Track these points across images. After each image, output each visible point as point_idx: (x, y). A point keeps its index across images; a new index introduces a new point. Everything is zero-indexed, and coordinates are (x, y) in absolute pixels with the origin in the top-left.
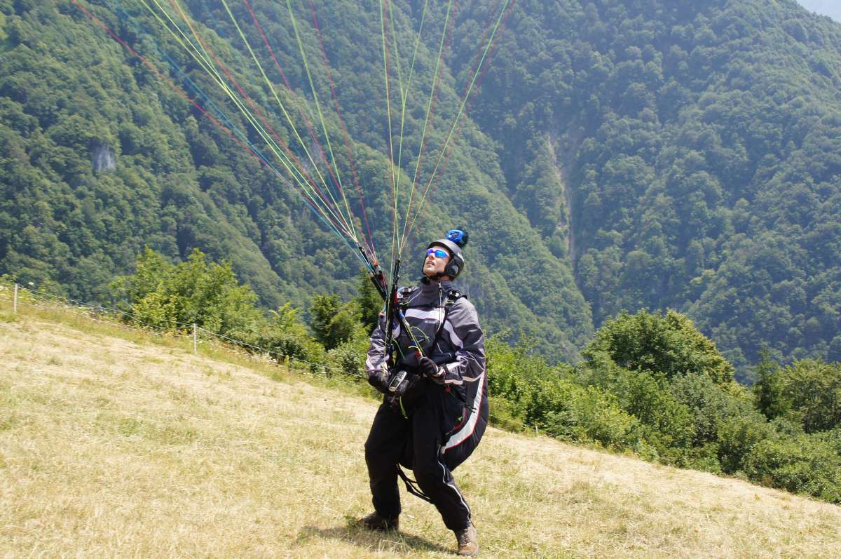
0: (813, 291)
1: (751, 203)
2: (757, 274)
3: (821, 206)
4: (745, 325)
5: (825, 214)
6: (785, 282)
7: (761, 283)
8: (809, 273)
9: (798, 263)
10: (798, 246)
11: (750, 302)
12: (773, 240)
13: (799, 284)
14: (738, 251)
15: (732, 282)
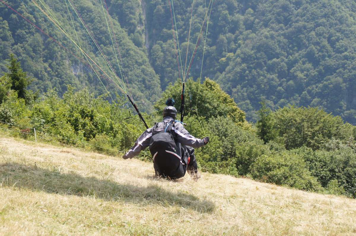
0: (291, 65)
1: (255, 11)
2: (258, 55)
3: (295, 12)
4: (252, 86)
5: (298, 17)
6: (275, 60)
7: (261, 60)
8: (289, 54)
9: (283, 48)
10: (282, 37)
11: (254, 72)
12: (268, 34)
13: (283, 60)
14: (248, 41)
15: (244, 60)
